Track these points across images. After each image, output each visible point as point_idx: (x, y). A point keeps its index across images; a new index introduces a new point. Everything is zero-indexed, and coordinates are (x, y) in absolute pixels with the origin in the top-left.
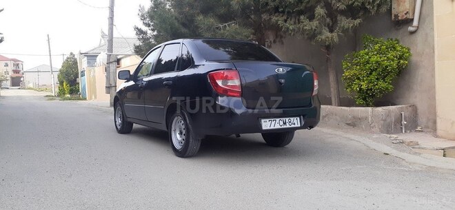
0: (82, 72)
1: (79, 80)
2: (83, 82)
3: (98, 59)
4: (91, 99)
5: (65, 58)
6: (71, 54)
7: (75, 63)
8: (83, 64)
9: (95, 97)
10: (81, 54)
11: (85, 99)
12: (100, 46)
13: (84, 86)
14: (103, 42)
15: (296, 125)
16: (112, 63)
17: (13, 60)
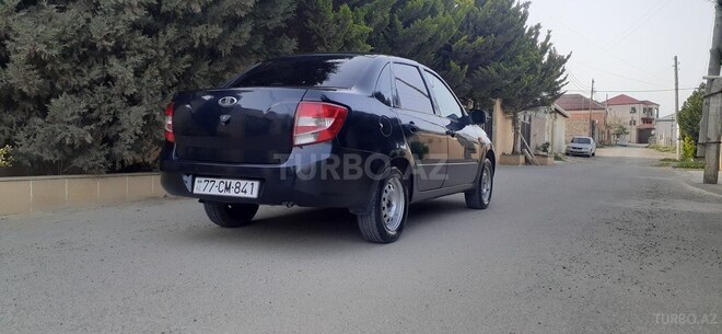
15: (248, 195)
16: (712, 95)
17: (643, 102)
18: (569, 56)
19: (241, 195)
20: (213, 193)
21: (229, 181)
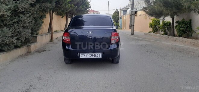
0: (121, 17)
1: (119, 21)
2: (121, 21)
3: (127, 11)
4: (124, 29)
5: (114, 11)
6: (117, 9)
7: (118, 13)
8: (121, 14)
9: (125, 29)
10: (121, 9)
11: (121, 29)
12: (129, 5)
13: (121, 23)
14: (130, 3)
15: (99, 57)
16: (133, 15)
17: (96, 11)
18: (90, 2)
19: (96, 57)
20: (87, 57)
21: (92, 54)
